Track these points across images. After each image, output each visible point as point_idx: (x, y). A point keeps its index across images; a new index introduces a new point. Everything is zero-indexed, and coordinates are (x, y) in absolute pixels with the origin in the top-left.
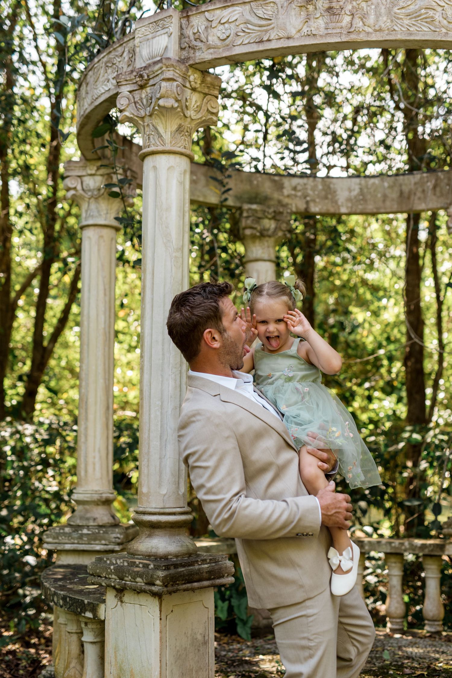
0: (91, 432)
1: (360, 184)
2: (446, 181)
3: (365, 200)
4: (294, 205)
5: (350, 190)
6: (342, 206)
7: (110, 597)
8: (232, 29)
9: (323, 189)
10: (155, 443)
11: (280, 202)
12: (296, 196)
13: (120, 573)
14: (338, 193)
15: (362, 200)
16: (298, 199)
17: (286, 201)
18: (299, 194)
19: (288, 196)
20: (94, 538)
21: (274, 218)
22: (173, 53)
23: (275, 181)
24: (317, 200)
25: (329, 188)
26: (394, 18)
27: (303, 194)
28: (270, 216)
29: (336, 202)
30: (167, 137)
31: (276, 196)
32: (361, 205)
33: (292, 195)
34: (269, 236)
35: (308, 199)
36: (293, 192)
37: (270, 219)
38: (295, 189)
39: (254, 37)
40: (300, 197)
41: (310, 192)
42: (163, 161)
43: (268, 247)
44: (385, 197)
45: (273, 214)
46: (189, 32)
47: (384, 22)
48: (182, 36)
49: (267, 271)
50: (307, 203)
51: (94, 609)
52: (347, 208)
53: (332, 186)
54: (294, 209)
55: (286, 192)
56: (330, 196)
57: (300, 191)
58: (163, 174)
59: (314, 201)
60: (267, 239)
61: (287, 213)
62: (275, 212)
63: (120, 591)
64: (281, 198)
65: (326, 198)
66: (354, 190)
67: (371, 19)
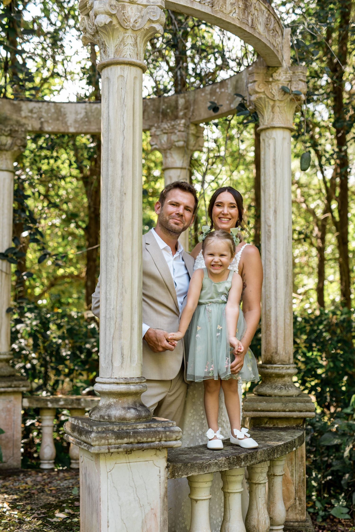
1: (86, 109)
2: (152, 107)
3: (89, 122)
4: (30, 125)
5: (77, 113)
6: (71, 126)
9: (55, 112)
11: (18, 122)
12: (32, 117)
14: (67, 115)
15: (87, 121)
16: (34, 120)
17: (23, 121)
18: (35, 116)
19: (25, 117)
21: (10, 135)
23: (14, 105)
24: (50, 121)
25: (60, 111)
27: (38, 116)
28: (6, 134)
29: (66, 123)
31: (15, 117)
32: (86, 125)
33: (28, 116)
34: (7, 150)
35: (43, 120)
36: (30, 114)
37: (6, 136)
38: (31, 111)
40: (36, 119)
41: (44, 114)
43: (6, 159)
45: (9, 132)
49: (4, 179)
50: (42, 123)
52: (75, 128)
53: (62, 110)
54: (30, 128)
55: (23, 114)
56: (60, 118)
57: (35, 113)
59: (47, 122)
60: (5, 152)
61: (22, 131)
62: (11, 130)
64: (19, 119)
65: (58, 119)
66: (81, 113)
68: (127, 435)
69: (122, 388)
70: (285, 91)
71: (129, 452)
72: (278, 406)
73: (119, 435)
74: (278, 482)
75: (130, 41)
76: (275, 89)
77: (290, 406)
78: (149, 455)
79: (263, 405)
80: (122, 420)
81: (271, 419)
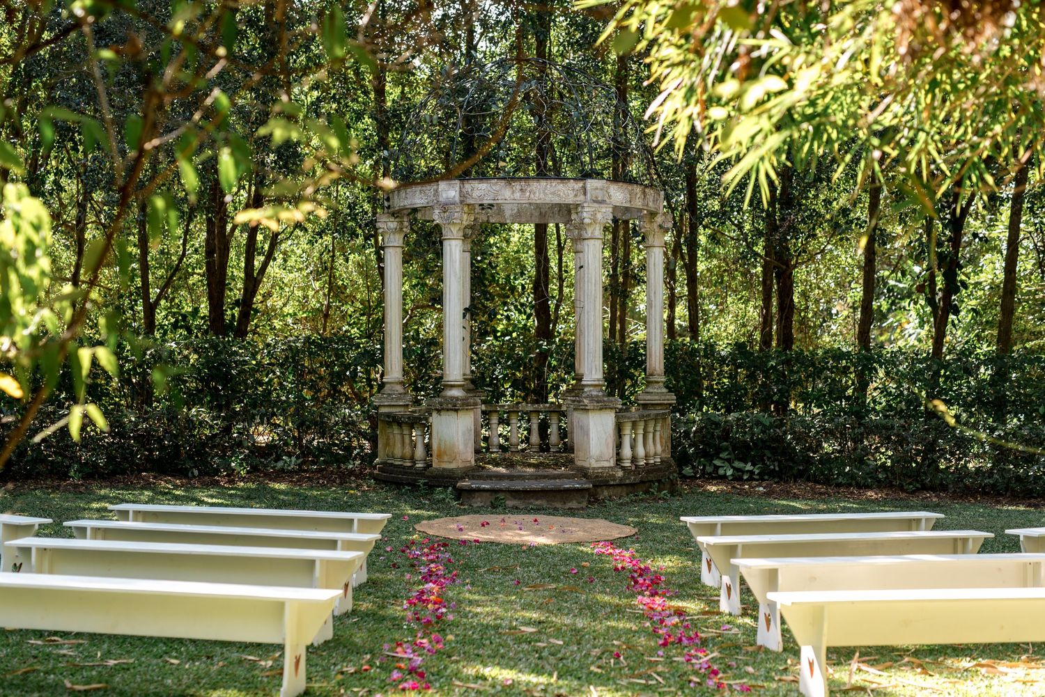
0: (393, 349)
4: (480, 218)
6: (507, 218)
7: (435, 414)
8: (483, 193)
9: (497, 209)
10: (452, 355)
12: (482, 213)
13: (441, 404)
14: (505, 211)
15: (519, 216)
17: (476, 216)
19: (477, 213)
20: (399, 399)
22: (457, 199)
25: (500, 208)
26: (546, 194)
27: (485, 211)
29: (504, 217)
30: (455, 232)
32: (518, 218)
35: (488, 214)
36: (480, 211)
37: (468, 228)
39: (492, 197)
41: (490, 211)
42: (453, 242)
43: (467, 243)
44: (532, 214)
45: (470, 226)
46: (464, 190)
47: (542, 196)
48: (461, 191)
49: (466, 257)
51: (426, 419)
52: (510, 219)
55: (476, 210)
58: (453, 248)
60: (466, 239)
61: (478, 225)
63: (439, 411)
65: (498, 214)
67: (537, 195)
68: (600, 402)
69: (596, 383)
70: (660, 226)
71: (601, 409)
72: (657, 397)
73: (598, 402)
74: (658, 433)
75: (598, 228)
76: (655, 226)
77: (663, 398)
78: (608, 411)
79: (649, 397)
80: (597, 396)
81: (653, 404)
